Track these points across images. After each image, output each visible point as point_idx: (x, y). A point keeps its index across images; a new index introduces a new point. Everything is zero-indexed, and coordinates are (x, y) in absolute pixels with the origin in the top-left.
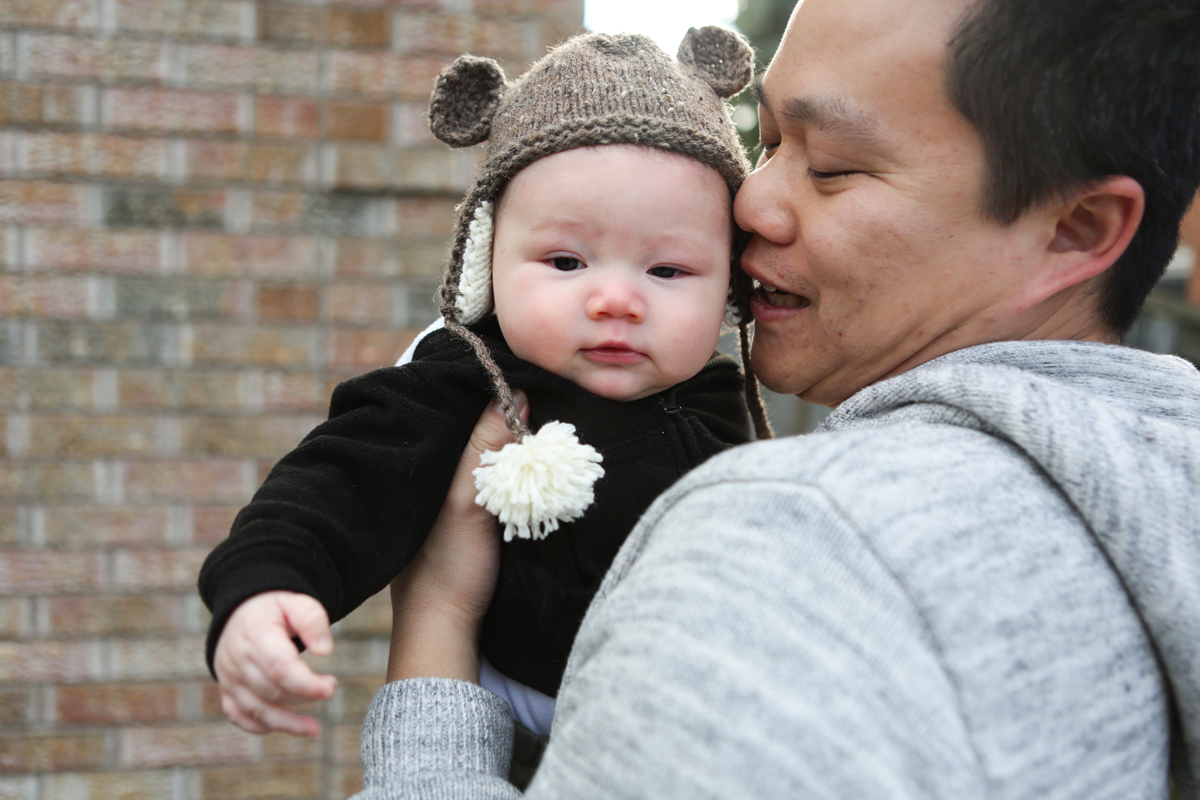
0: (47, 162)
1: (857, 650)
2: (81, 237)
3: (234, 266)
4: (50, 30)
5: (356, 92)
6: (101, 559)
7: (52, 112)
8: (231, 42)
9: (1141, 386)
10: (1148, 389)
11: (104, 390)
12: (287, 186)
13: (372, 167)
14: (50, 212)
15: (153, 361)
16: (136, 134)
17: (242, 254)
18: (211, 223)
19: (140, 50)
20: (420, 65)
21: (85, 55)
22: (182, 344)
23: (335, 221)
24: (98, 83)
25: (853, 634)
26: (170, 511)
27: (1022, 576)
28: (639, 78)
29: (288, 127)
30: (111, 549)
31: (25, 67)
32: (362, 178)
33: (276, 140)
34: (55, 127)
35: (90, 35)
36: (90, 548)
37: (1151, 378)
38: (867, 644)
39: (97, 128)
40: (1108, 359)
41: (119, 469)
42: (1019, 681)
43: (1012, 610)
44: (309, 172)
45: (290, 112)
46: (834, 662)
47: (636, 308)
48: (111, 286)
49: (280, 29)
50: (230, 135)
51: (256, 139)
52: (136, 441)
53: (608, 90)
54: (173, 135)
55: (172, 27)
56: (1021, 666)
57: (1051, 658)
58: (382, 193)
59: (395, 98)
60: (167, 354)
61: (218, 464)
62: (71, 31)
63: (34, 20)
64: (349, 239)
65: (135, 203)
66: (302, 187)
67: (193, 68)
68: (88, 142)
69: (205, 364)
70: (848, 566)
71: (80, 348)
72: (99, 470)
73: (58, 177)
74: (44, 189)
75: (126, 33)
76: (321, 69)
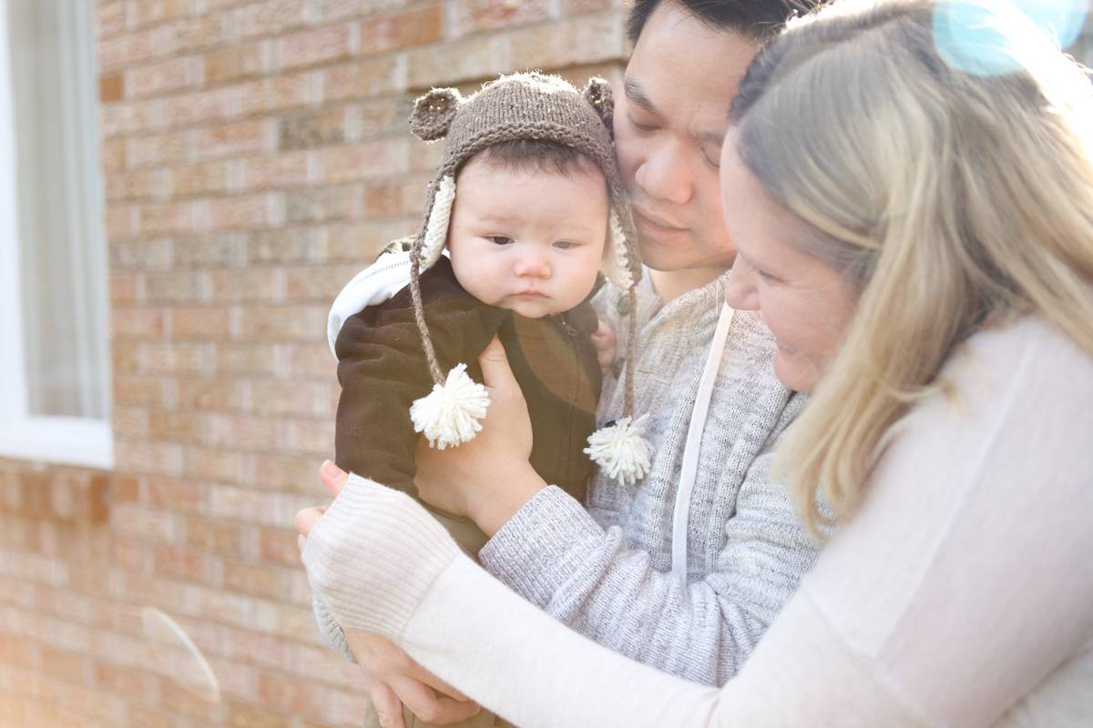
0: (247, 105)
2: (265, 162)
3: (351, 174)
6: (279, 426)
7: (248, 66)
12: (381, 96)
14: (250, 145)
15: (304, 260)
17: (355, 163)
18: (337, 139)
19: (293, 2)
21: (264, 16)
22: (321, 244)
24: (271, 36)
26: (316, 388)
28: (560, 102)
29: (382, 44)
30: (285, 418)
31: (235, 35)
32: (424, 79)
33: (374, 55)
36: (273, 417)
39: (272, 73)
41: (289, 351)
45: (383, 28)
47: (546, 271)
50: (345, 59)
51: (362, 58)
52: (296, 328)
53: (538, 106)
54: (313, 67)
60: (312, 253)
65: (293, 128)
67: (322, 8)
68: (267, 86)
69: (334, 261)
71: (265, 252)
72: (277, 352)
73: (253, 116)
74: (246, 127)
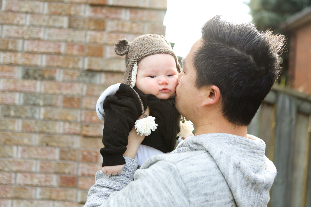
0: (8, 61)
1: (171, 194)
2: (15, 82)
3: (58, 92)
4: (12, 24)
5: (95, 43)
6: (13, 175)
7: (10, 47)
8: (61, 28)
9: (251, 147)
10: (252, 148)
11: (18, 125)
12: (73, 68)
13: (98, 64)
14: (7, 74)
15: (33, 118)
16: (33, 53)
17: (60, 88)
18: (52, 79)
19: (35, 30)
20: (114, 35)
21: (20, 32)
22: (41, 113)
23: (87, 79)
24: (23, 39)
25: (172, 192)
26: (34, 162)
27: (213, 185)
29: (75, 52)
30: (16, 172)
31: (4, 34)
32: (95, 67)
33: (72, 55)
34: (11, 51)
35: (23, 26)
36: (10, 172)
37: (253, 146)
38: (173, 194)
39: (22, 51)
40: (245, 141)
41: (20, 148)
42: (206, 203)
43: (208, 191)
44: (80, 65)
45: (76, 47)
46: (166, 195)
48: (22, 95)
49: (75, 25)
50: (59, 54)
51: (66, 55)
52: (26, 141)
54: (43, 53)
55: (45, 24)
56: (207, 201)
57: (215, 200)
58: (101, 71)
59: (106, 44)
60: (37, 116)
61: (49, 149)
62: (17, 25)
63: (8, 22)
64: (90, 84)
65: (31, 72)
66: (78, 69)
67: (49, 35)
68: (19, 55)
69: (47, 119)
70: (176, 180)
71: (12, 113)
72: (15, 148)
73: (11, 64)
74: (7, 68)
75: (33, 25)
76: (86, 36)
